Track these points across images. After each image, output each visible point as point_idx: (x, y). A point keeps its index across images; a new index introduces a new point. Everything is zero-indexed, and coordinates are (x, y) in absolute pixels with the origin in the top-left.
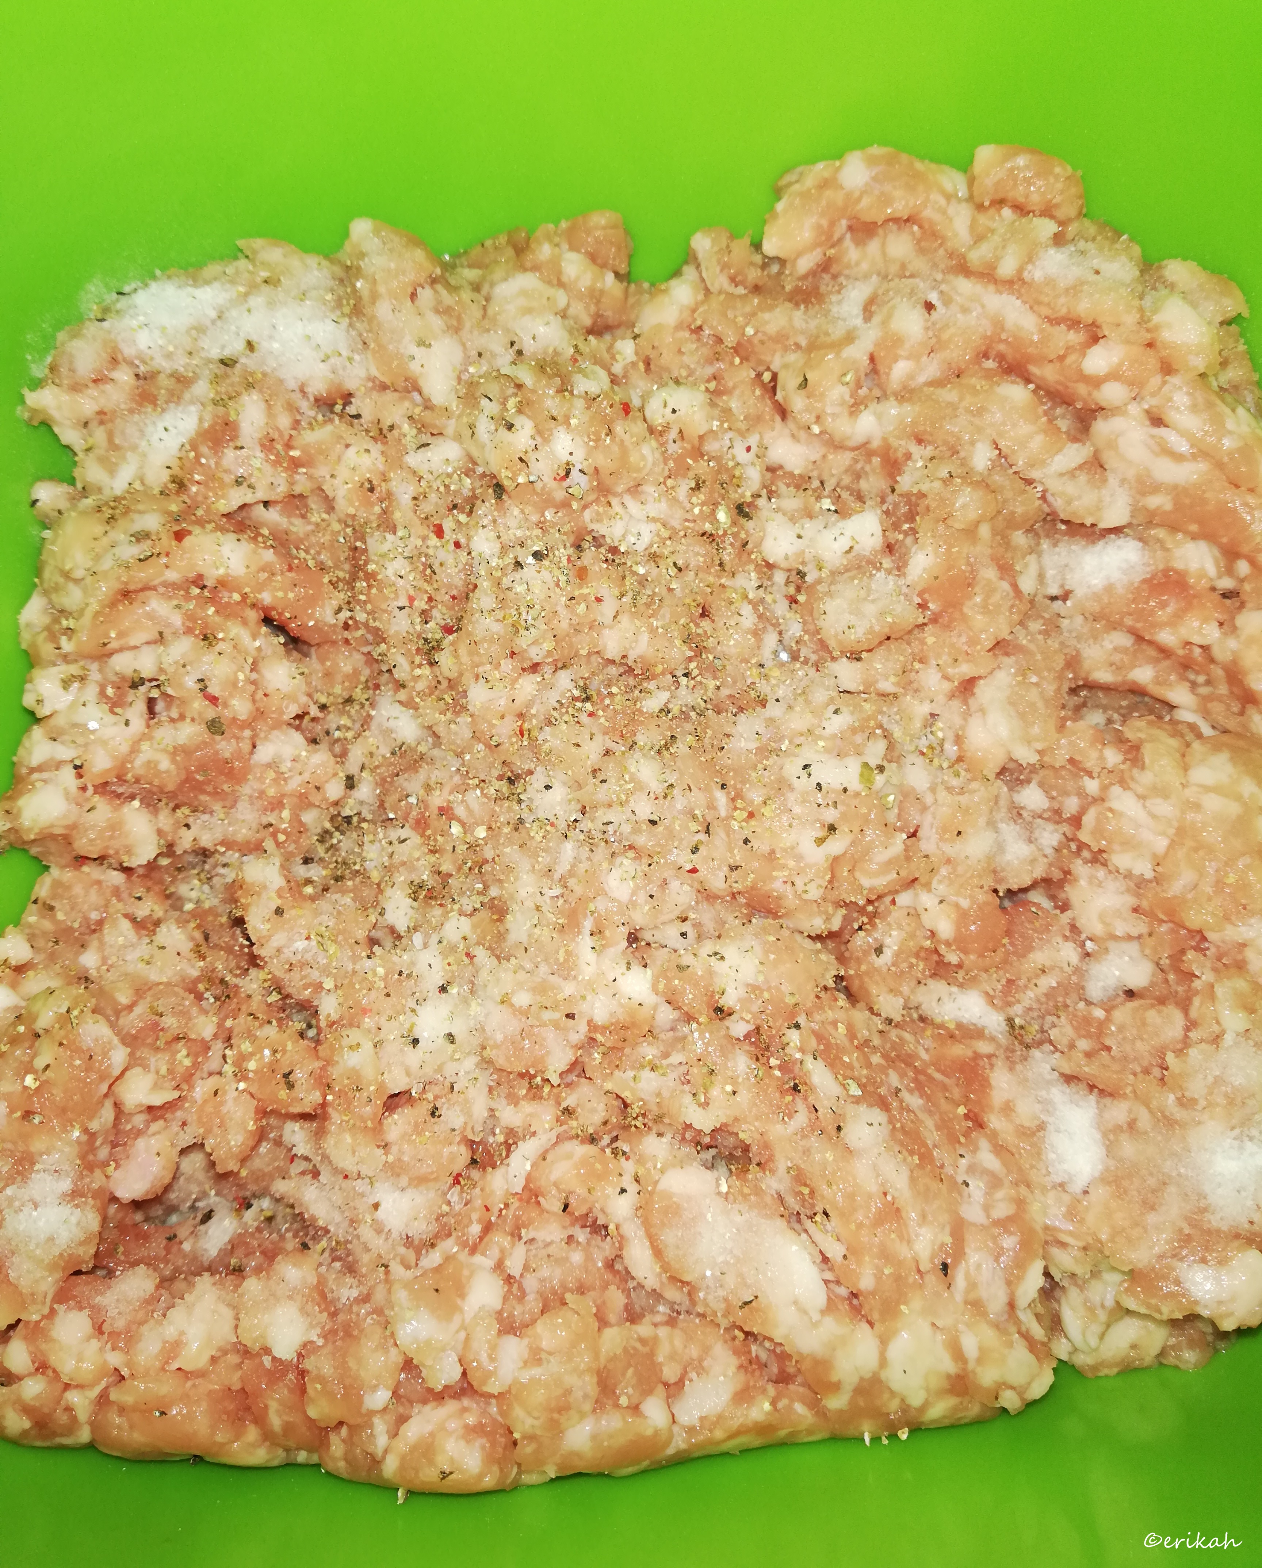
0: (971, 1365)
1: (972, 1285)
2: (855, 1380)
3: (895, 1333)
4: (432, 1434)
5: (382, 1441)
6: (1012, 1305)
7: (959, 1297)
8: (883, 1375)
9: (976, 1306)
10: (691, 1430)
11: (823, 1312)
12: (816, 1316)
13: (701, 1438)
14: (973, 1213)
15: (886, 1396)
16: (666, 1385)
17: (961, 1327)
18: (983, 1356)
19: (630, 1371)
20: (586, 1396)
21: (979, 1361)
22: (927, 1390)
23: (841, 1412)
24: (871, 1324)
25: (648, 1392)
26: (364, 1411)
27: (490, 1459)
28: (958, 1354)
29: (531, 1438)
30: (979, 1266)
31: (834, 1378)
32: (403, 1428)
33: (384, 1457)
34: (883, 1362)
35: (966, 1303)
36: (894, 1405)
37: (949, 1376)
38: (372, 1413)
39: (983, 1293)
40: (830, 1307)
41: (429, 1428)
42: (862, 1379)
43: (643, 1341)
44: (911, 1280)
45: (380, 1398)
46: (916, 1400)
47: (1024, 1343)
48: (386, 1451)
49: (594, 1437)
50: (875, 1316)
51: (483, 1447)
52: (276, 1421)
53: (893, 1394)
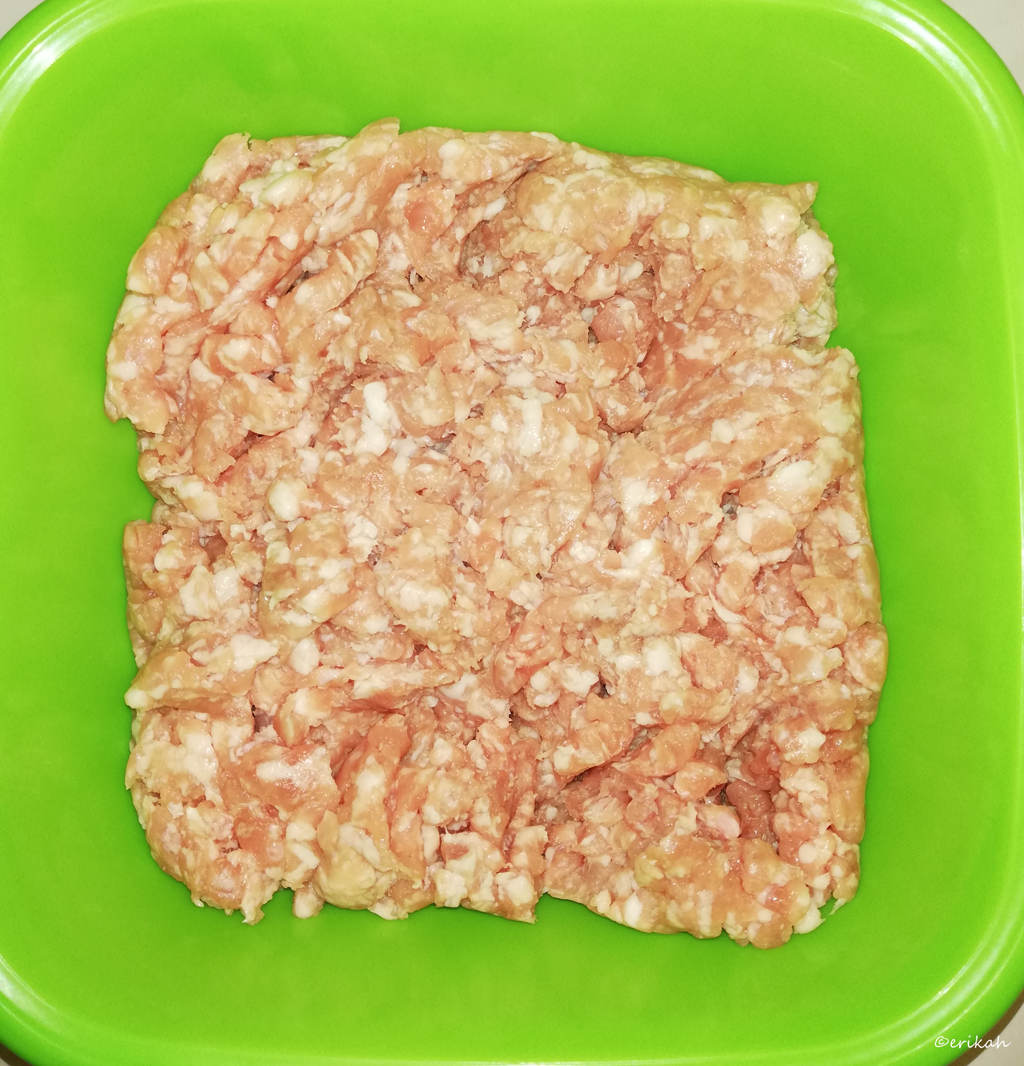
0: (840, 391)
1: (803, 386)
2: (843, 450)
3: (823, 428)
4: (862, 665)
5: (864, 691)
6: (814, 367)
7: (809, 394)
8: (841, 435)
9: (813, 385)
10: (863, 534)
11: (813, 463)
12: (814, 467)
13: (866, 530)
14: (768, 380)
15: (850, 435)
16: (840, 545)
17: (822, 394)
18: (835, 384)
19: (836, 563)
20: (850, 585)
21: (838, 386)
22: (849, 414)
23: (855, 458)
24: (819, 438)
25: (845, 555)
26: (851, 699)
27: (875, 636)
28: (833, 397)
29: (867, 614)
30: (795, 382)
31: (842, 460)
32: (858, 680)
33: (871, 690)
34: (835, 435)
35: (811, 390)
36: (854, 431)
37: (843, 402)
38: (852, 695)
39: (808, 381)
40: (811, 459)
41: (859, 666)
42: (843, 446)
43: (821, 556)
44: (800, 417)
45: (845, 690)
46: (852, 420)
47: (829, 363)
48: (869, 689)
49: (867, 583)
50: (816, 437)
51: (870, 639)
52: (852, 746)
53: (849, 431)
